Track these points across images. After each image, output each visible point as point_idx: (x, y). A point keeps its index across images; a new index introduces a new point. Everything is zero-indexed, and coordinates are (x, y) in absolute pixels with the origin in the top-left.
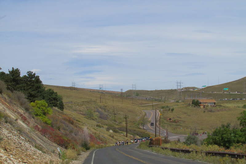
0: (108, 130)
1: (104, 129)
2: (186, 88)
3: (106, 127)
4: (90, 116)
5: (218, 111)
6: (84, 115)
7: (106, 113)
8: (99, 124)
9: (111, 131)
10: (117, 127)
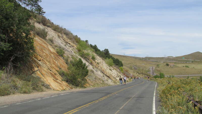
0: (137, 73)
1: (135, 73)
2: (169, 57)
3: (136, 72)
4: (131, 69)
5: (175, 68)
6: (129, 68)
7: (137, 67)
8: (134, 71)
9: (138, 74)
10: (140, 72)
